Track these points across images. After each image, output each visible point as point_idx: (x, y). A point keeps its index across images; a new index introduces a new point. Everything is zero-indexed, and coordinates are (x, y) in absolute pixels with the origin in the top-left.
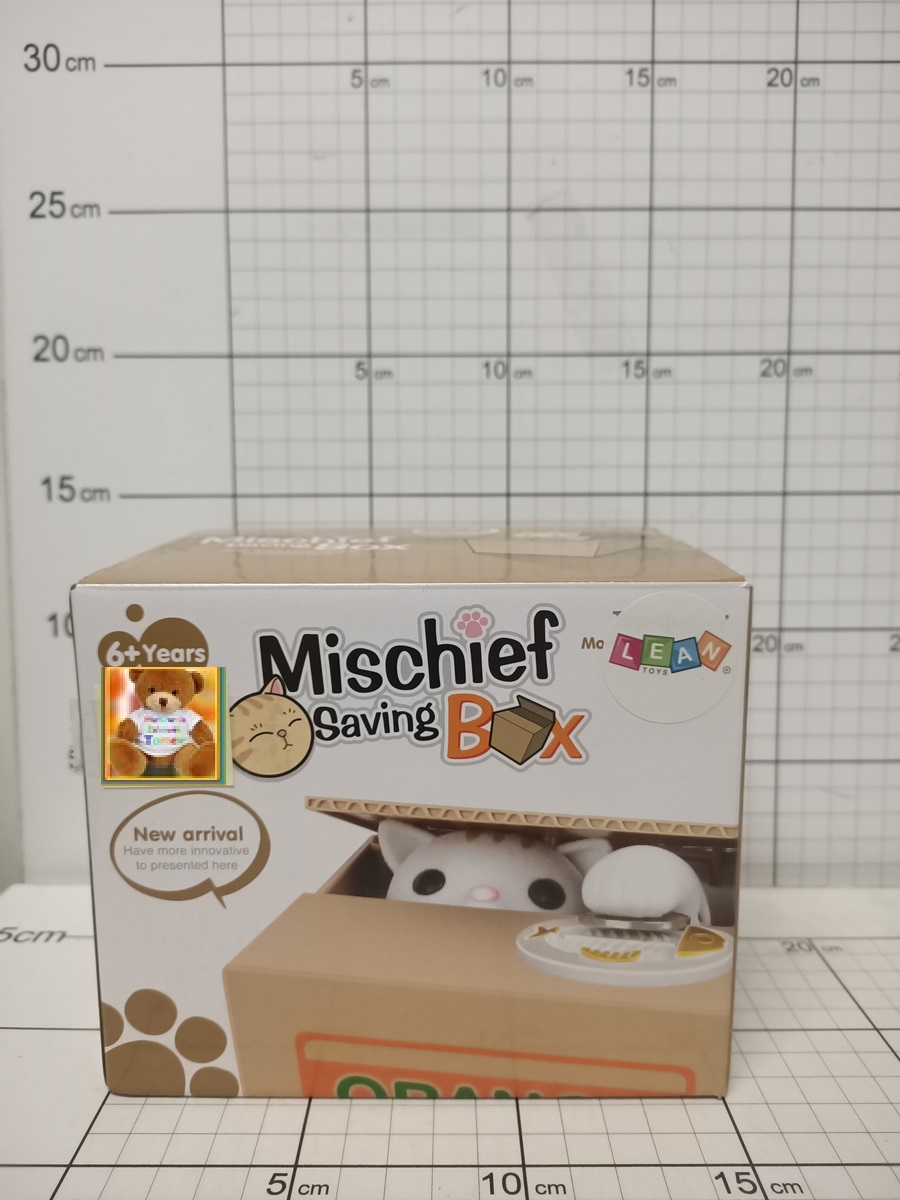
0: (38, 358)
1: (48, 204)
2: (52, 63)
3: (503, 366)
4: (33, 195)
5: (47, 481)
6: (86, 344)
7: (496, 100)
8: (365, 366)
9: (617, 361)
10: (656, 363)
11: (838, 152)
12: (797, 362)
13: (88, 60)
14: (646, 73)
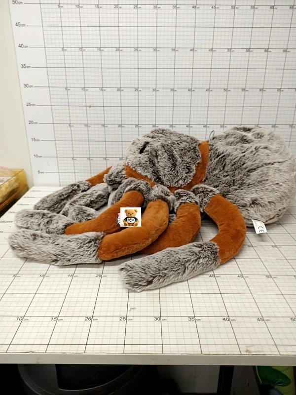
0: (29, 123)
1: (29, 104)
2: (27, 86)
3: (87, 125)
4: (27, 103)
5: (32, 139)
6: (36, 122)
7: (83, 92)
8: (70, 125)
9: (101, 125)
10: (106, 125)
11: (126, 99)
12: (123, 125)
13: (32, 86)
14: (102, 89)
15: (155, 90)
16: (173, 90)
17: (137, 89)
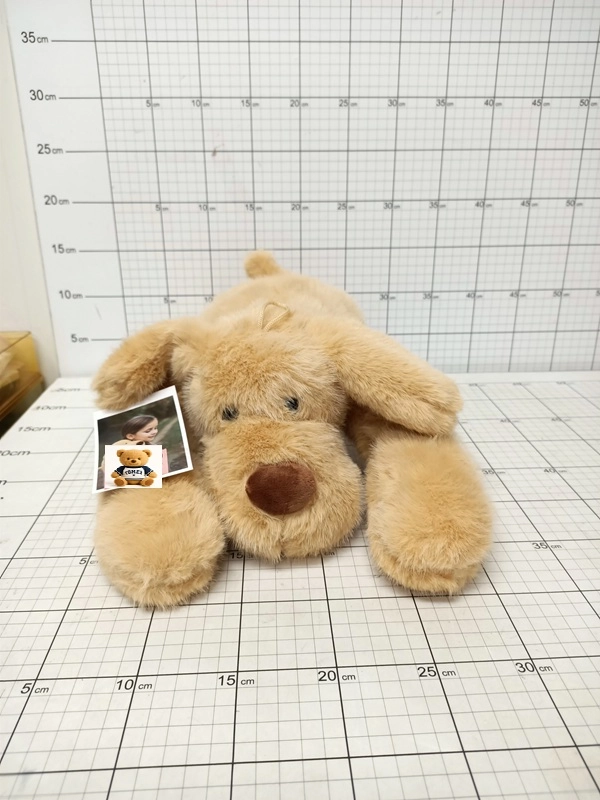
0: (46, 203)
1: (44, 149)
2: (40, 97)
3: (205, 206)
4: (39, 145)
5: (54, 246)
6: (63, 198)
7: (197, 112)
8: (159, 206)
9: (243, 205)
10: (257, 205)
11: (315, 130)
12: (303, 205)
13: (52, 97)
14: (248, 101)
15: (395, 102)
16: (443, 102)
17: (345, 102)
